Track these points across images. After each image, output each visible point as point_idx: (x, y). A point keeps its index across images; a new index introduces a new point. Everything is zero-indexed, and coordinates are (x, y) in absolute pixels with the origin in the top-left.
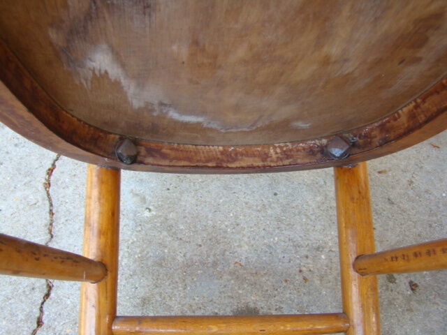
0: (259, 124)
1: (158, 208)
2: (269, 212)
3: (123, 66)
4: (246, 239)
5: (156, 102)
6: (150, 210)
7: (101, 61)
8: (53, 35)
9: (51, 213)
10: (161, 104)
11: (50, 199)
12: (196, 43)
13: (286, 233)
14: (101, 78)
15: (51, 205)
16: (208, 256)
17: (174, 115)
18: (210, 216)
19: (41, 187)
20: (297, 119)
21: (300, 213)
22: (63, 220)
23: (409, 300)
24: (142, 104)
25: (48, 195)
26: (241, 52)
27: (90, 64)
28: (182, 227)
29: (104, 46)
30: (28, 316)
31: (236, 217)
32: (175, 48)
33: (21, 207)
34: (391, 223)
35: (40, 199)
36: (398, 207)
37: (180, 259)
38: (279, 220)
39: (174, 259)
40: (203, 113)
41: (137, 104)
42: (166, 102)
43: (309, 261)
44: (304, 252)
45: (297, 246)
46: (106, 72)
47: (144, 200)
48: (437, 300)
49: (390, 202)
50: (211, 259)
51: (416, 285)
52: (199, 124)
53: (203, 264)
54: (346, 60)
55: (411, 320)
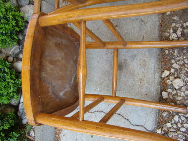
0: (75, 66)
1: (97, 86)
2: (99, 60)
3: (62, 90)
4: (104, 66)
5: (69, 86)
6: (97, 88)
7: (62, 94)
8: (58, 100)
9: (97, 112)
10: (70, 85)
11: (95, 112)
12: (59, 80)
13: (103, 56)
14: (64, 94)
15: (96, 112)
16: (107, 75)
17: (72, 83)
18: (99, 74)
19: (92, 114)
20: (73, 59)
21: (99, 52)
22: (99, 109)
23: (119, 28)
24: (70, 88)
25: (93, 112)
26: (61, 73)
27: (62, 96)
28: (101, 81)
29: (59, 93)
30: (118, 117)
31: (100, 68)
32: (60, 83)
33: (96, 119)
34: (103, 30)
35: (94, 114)
36: (99, 27)
37: (108, 82)
38: (101, 58)
39: (108, 83)
40: (71, 78)
41: (69, 89)
42: (69, 84)
43: (109, 51)
44: (108, 52)
45: (106, 54)
46: (63, 93)
47: (95, 90)
48: (120, 21)
49: (98, 29)
50: (108, 75)
51: (116, 25)
52: (74, 78)
53: (109, 76)
54: (62, 56)
55: (123, 28)
